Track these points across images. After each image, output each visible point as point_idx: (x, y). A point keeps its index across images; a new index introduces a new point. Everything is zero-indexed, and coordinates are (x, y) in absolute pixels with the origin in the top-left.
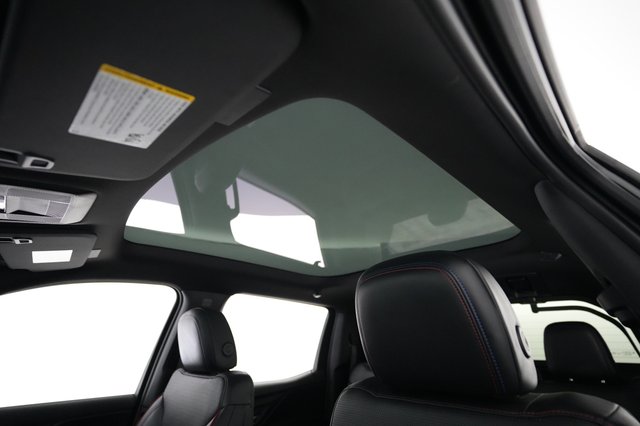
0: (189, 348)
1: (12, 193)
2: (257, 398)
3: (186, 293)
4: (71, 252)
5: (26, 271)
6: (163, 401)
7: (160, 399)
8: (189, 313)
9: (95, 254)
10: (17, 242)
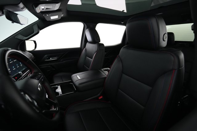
0: (89, 38)
1: (45, 5)
2: (105, 49)
3: (86, 24)
4: (58, 16)
5: (50, 21)
6: (86, 49)
7: (85, 48)
8: (87, 29)
9: (62, 15)
10: (48, 15)
